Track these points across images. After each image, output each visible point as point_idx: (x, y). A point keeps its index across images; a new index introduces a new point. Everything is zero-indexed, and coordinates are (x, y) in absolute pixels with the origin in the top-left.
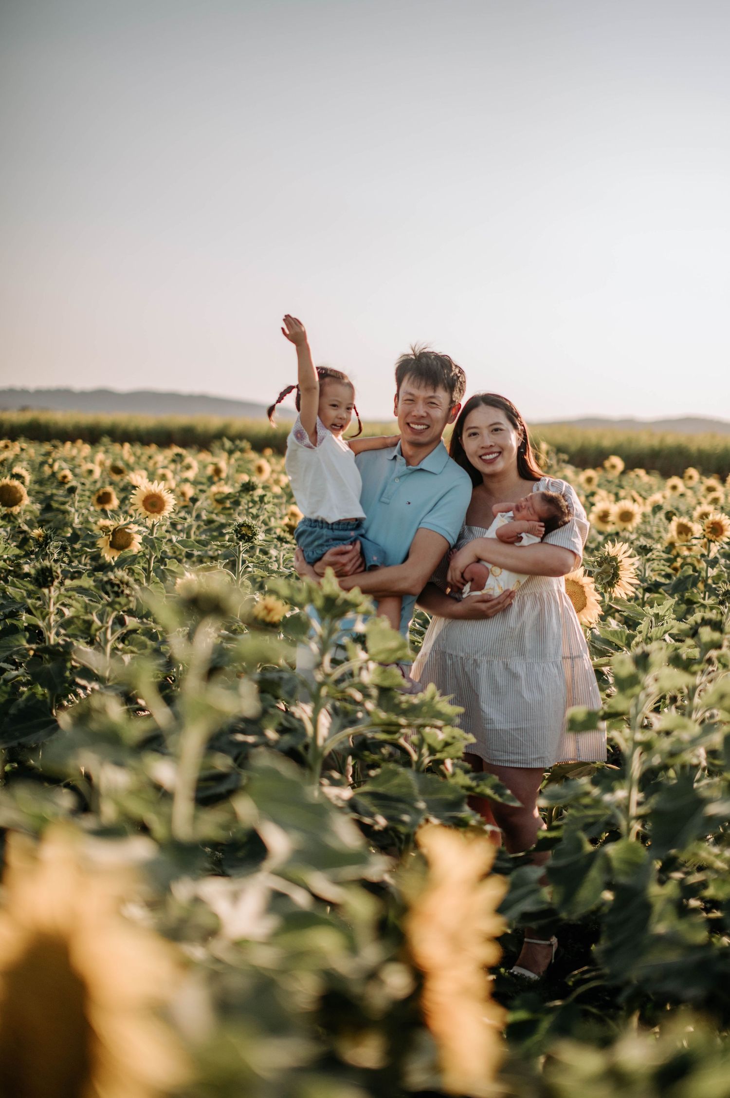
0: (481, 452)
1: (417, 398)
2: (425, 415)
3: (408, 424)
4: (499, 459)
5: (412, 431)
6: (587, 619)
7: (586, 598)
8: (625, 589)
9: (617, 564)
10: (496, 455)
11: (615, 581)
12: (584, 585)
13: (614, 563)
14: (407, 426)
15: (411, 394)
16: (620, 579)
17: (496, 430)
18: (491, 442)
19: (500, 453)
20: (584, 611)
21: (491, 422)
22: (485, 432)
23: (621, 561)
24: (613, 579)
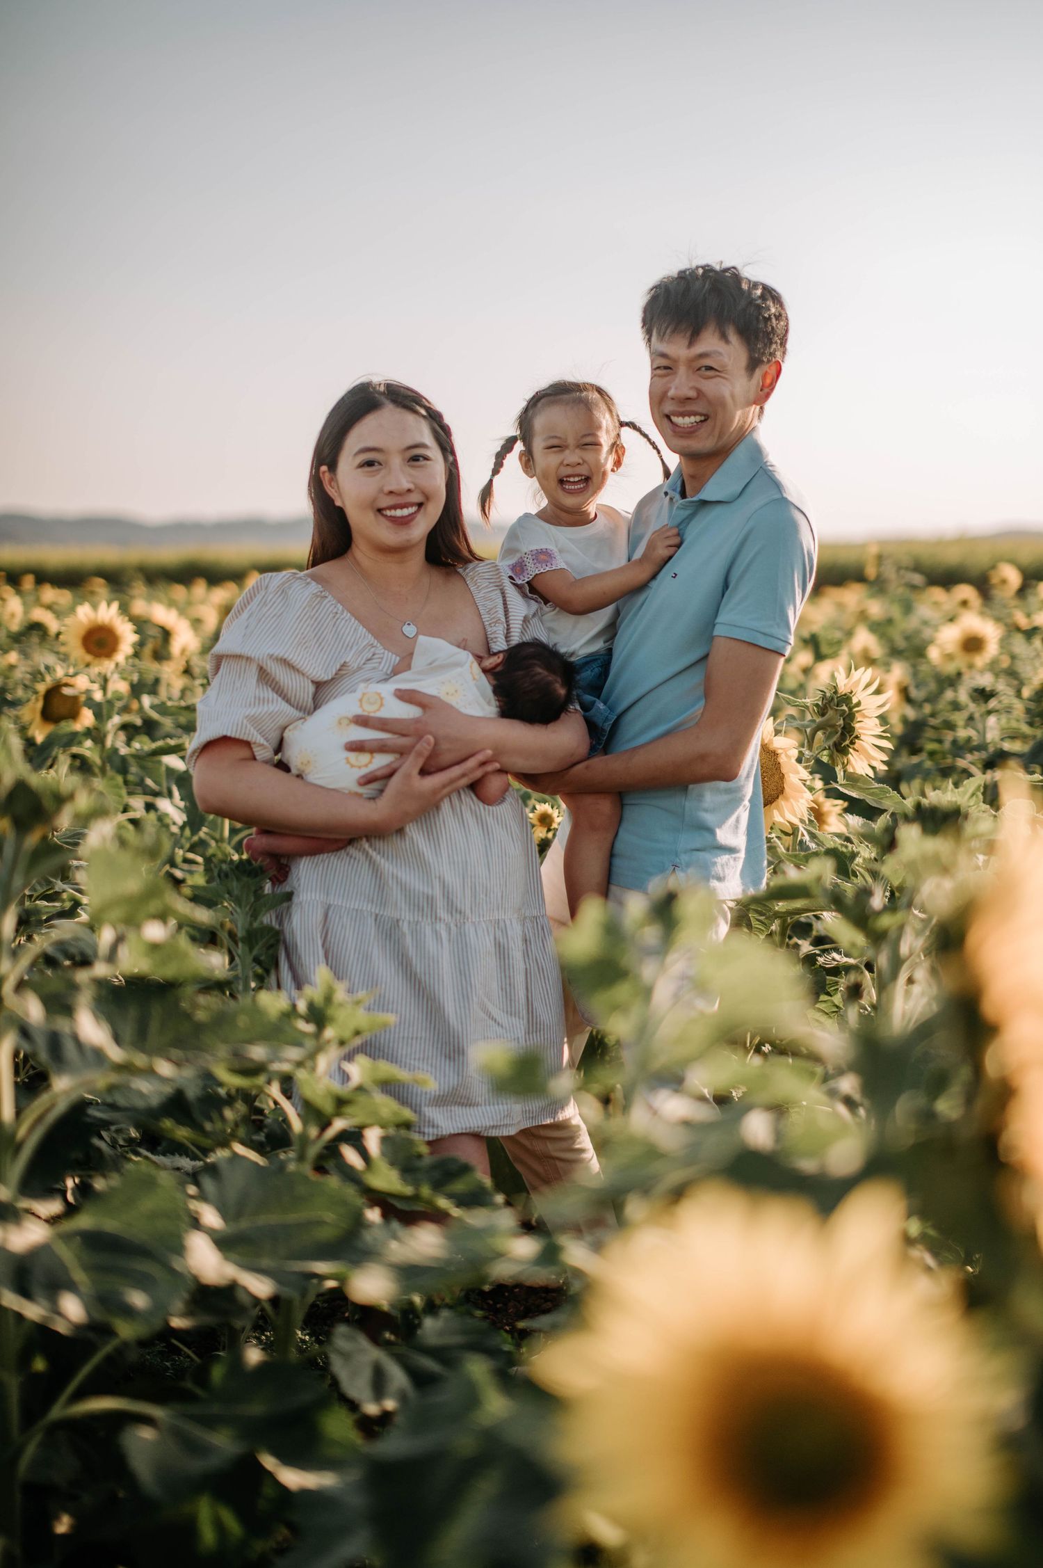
0: (385, 502)
1: (675, 361)
2: (692, 394)
3: (668, 417)
4: (419, 517)
5: (674, 432)
6: (783, 817)
7: (782, 777)
8: (869, 757)
9: (850, 709)
10: (412, 510)
11: (847, 742)
12: (779, 751)
13: (845, 708)
14: (666, 420)
15: (664, 355)
16: (857, 737)
17: (415, 458)
18: (408, 482)
19: (420, 505)
20: (781, 802)
21: (410, 442)
22: (396, 461)
23: (858, 704)
24: (843, 737)
